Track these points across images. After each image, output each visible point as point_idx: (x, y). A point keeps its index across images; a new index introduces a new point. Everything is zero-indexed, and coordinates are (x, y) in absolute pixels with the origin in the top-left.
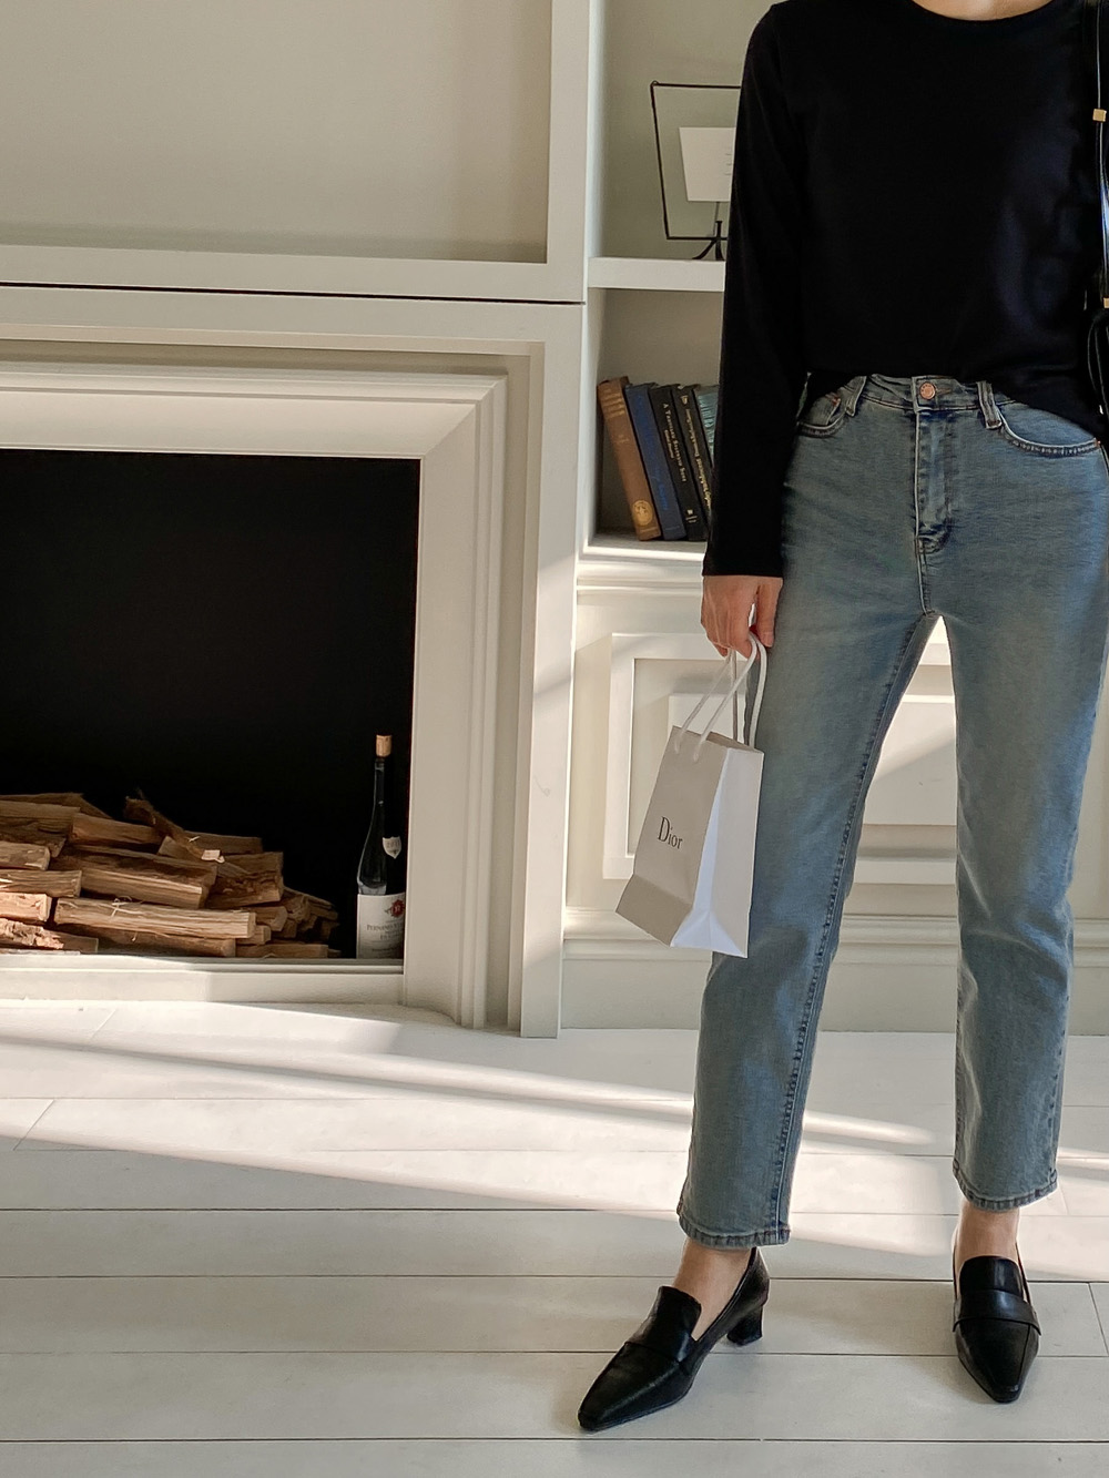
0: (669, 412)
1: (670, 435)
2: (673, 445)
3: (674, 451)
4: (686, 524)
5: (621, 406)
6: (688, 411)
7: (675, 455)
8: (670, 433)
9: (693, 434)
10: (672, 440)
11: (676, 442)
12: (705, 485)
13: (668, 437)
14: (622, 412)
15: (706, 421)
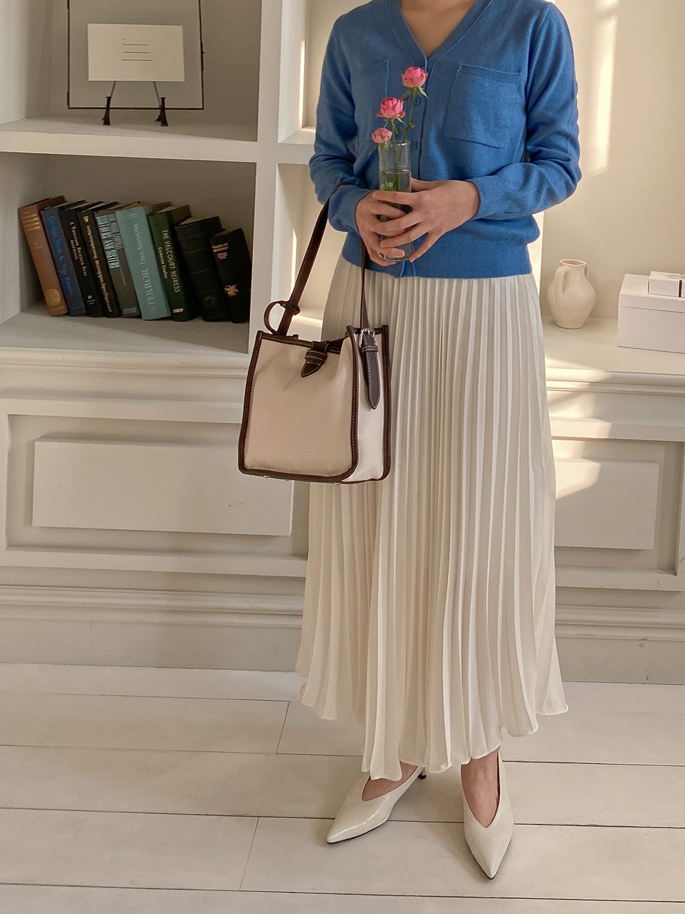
0: (74, 228)
1: (75, 243)
2: (77, 250)
3: (78, 255)
4: (86, 305)
5: (38, 223)
6: (88, 227)
7: (78, 257)
8: (75, 242)
9: (92, 243)
10: (77, 247)
11: (80, 248)
12: (101, 278)
13: (73, 245)
14: (38, 228)
15: (102, 235)
